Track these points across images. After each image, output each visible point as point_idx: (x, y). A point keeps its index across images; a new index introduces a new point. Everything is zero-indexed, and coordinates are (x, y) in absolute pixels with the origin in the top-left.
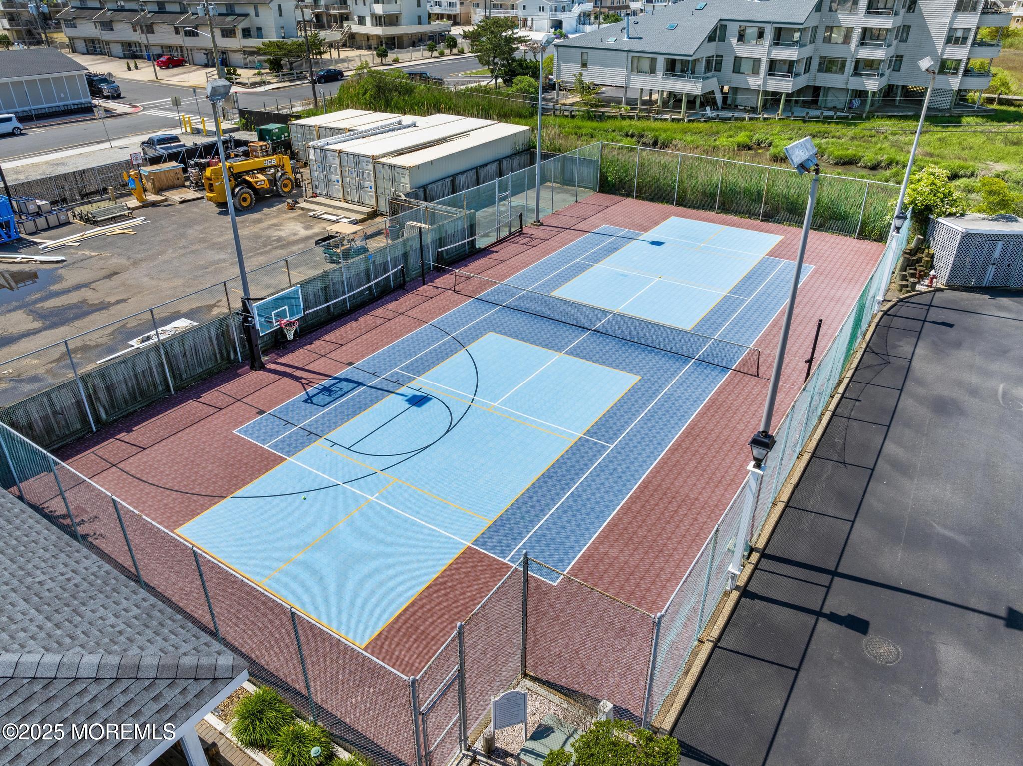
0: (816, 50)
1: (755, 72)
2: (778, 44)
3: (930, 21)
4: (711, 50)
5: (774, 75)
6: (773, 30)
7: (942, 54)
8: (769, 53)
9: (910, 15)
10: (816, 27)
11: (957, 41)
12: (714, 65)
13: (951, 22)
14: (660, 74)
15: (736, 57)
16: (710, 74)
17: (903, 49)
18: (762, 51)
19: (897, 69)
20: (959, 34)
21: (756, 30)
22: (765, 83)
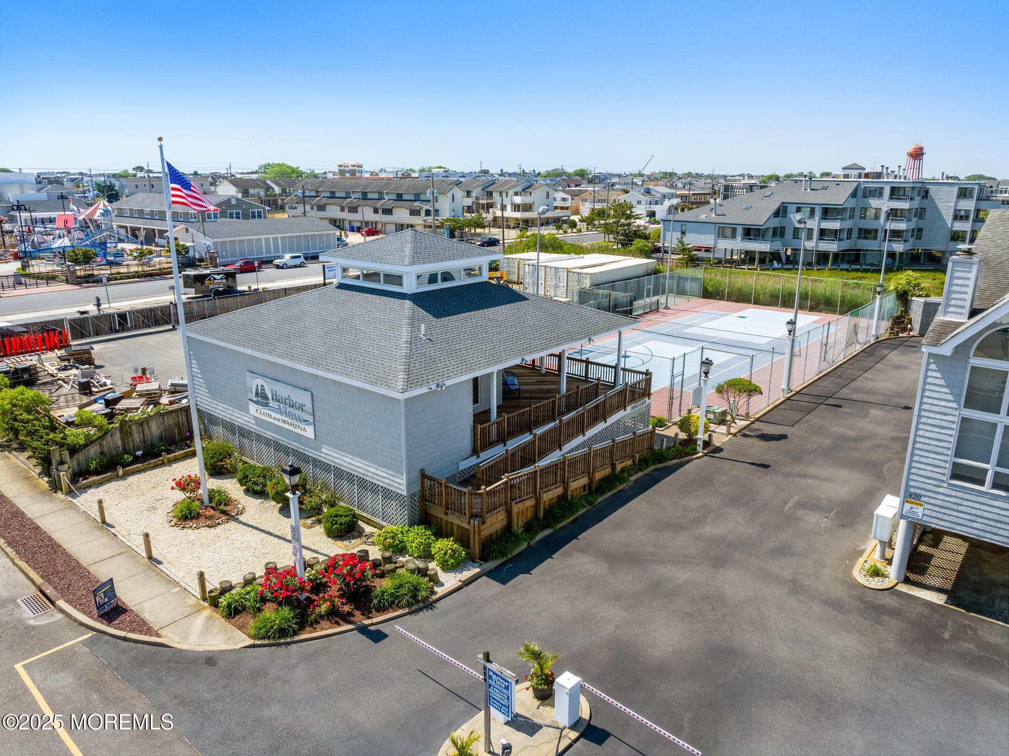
0: (855, 224)
1: (809, 237)
2: (826, 219)
3: (940, 205)
4: (776, 223)
5: (824, 240)
6: (821, 210)
7: (952, 226)
8: (819, 224)
9: (925, 201)
10: (854, 208)
11: (961, 218)
12: (778, 233)
13: (956, 205)
14: (739, 238)
15: (795, 228)
16: (775, 239)
17: (922, 224)
18: (814, 224)
19: (919, 238)
20: (963, 213)
21: (809, 209)
22: (817, 245)
